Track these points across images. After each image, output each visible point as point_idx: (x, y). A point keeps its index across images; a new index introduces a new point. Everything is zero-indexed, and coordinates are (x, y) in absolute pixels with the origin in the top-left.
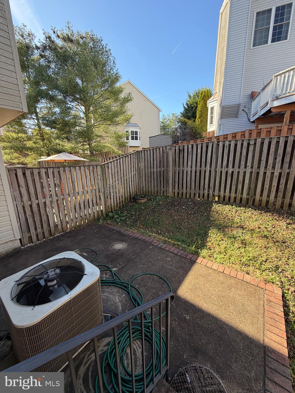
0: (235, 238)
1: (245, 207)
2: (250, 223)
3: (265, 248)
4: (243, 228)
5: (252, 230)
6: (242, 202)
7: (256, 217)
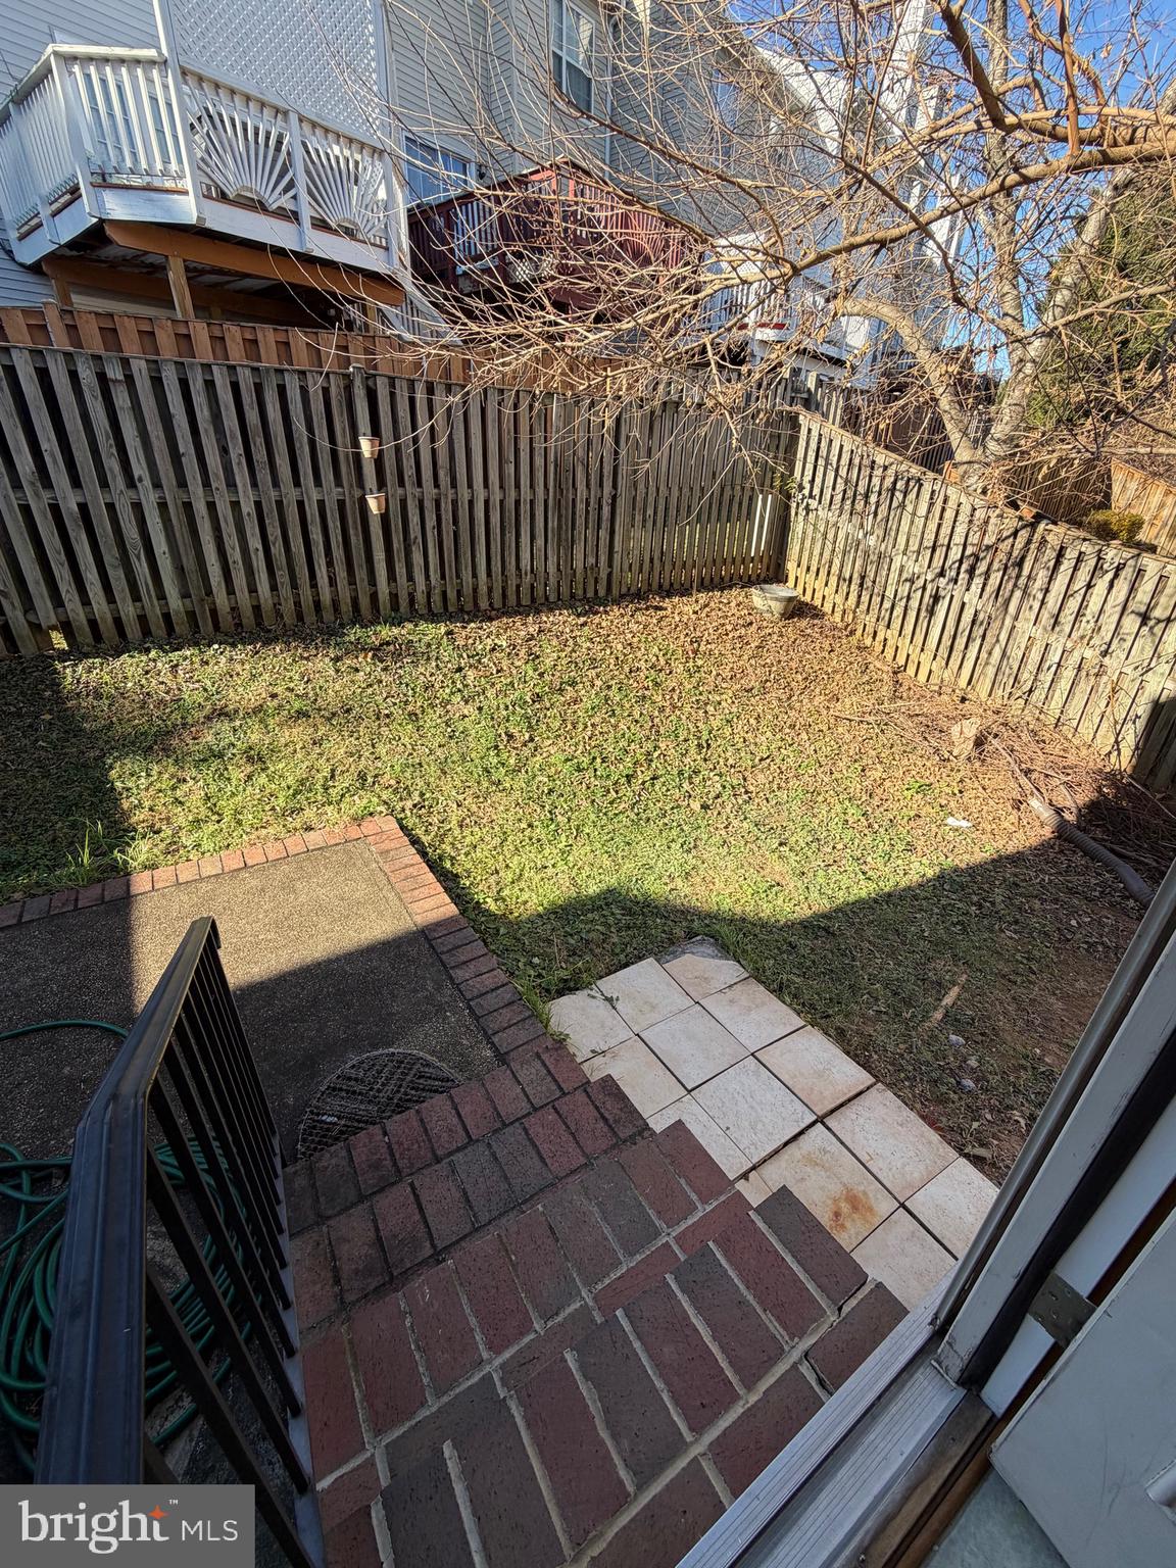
0: (221, 755)
1: (196, 644)
2: (240, 689)
3: (315, 743)
4: (227, 715)
5: (258, 710)
6: (177, 629)
7: (247, 666)
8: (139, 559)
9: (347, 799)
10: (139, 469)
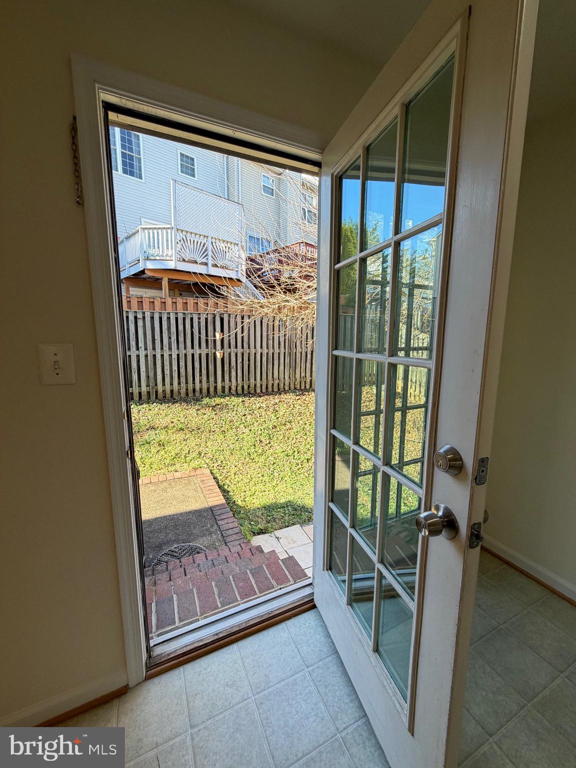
0: (149, 443)
1: (148, 403)
2: (161, 420)
3: (184, 440)
4: (154, 429)
5: (166, 427)
6: (143, 397)
7: (165, 411)
8: (135, 373)
9: (193, 461)
10: (141, 344)
